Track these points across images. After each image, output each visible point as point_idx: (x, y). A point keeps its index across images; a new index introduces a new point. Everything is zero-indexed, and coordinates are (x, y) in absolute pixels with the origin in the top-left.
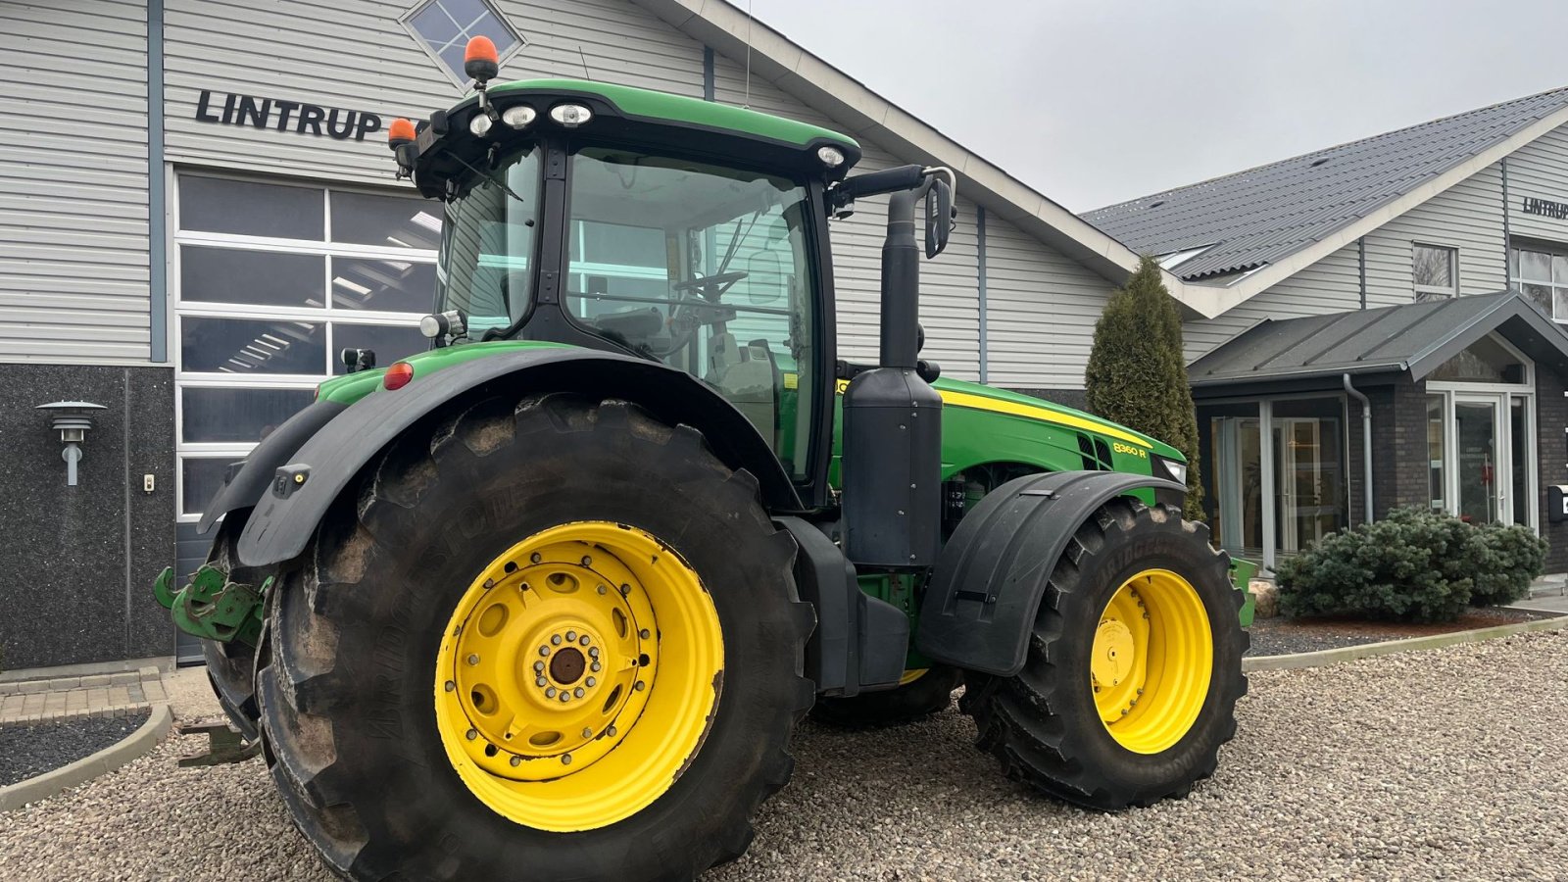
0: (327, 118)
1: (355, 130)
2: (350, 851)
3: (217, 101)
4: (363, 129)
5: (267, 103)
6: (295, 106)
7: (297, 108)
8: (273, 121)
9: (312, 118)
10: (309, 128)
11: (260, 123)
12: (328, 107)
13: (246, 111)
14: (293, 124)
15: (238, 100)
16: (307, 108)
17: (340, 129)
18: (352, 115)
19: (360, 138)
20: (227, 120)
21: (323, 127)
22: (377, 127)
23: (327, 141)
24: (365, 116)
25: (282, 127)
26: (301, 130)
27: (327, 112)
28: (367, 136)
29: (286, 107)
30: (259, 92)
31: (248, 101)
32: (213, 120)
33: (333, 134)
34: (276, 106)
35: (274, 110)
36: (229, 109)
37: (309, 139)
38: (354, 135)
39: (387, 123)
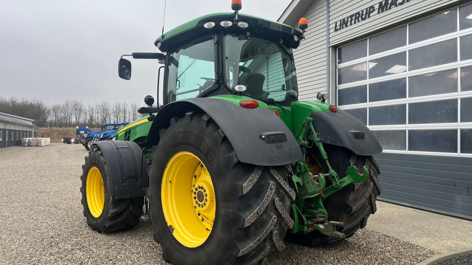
0: (361, 15)
1: (368, 15)
4: (370, 12)
6: (353, 16)
8: (349, 23)
9: (357, 17)
10: (356, 21)
11: (346, 26)
12: (362, 10)
13: (344, 23)
14: (353, 21)
15: (342, 21)
16: (356, 14)
18: (367, 9)
19: (369, 17)
20: (340, 29)
21: (360, 18)
22: (374, 10)
23: (362, 22)
24: (370, 8)
25: (351, 24)
26: (355, 23)
27: (361, 12)
28: (371, 15)
29: (351, 17)
30: (345, 16)
31: (344, 20)
32: (338, 30)
33: (362, 19)
34: (350, 18)
35: (350, 19)
36: (340, 25)
37: (356, 25)
38: (367, 17)
39: (377, 7)
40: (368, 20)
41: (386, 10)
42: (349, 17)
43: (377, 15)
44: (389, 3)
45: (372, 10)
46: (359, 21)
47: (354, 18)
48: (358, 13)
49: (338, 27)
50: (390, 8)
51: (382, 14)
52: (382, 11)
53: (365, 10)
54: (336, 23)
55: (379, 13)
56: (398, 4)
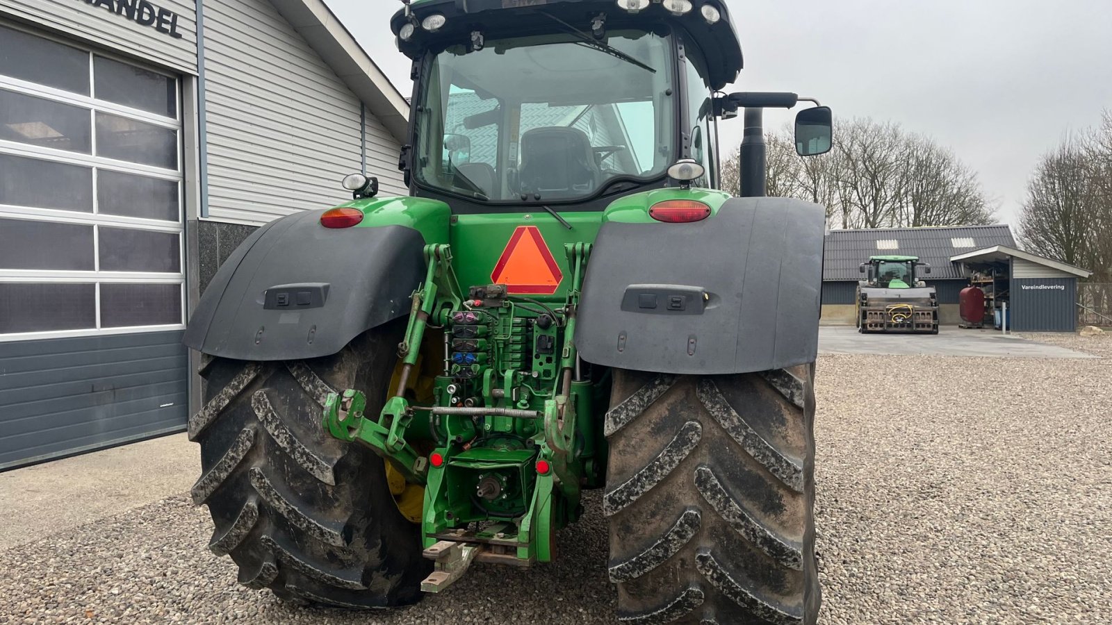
2: (796, 602)
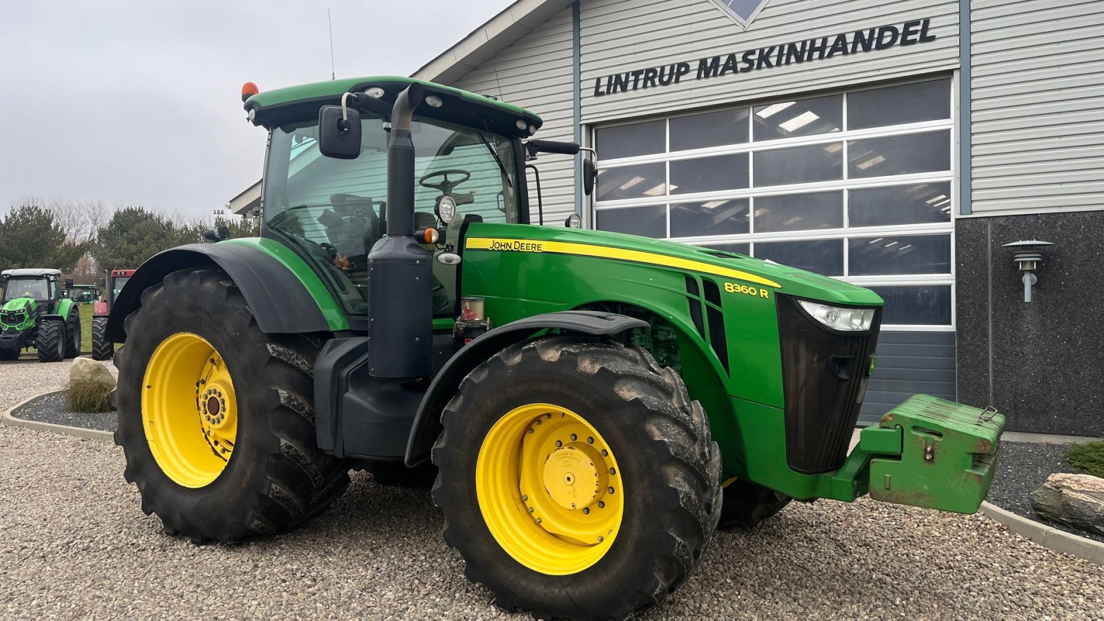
0: (658, 74)
1: (674, 77)
3: (604, 82)
4: (679, 74)
5: (627, 75)
6: (640, 72)
7: (642, 73)
8: (630, 85)
9: (651, 77)
10: (649, 84)
11: (624, 89)
12: (658, 67)
13: (618, 83)
14: (640, 84)
15: (614, 77)
16: (648, 71)
17: (665, 79)
18: (672, 67)
19: (677, 81)
20: (608, 92)
21: (657, 80)
22: (687, 71)
23: (660, 89)
24: (680, 65)
25: (635, 88)
26: (645, 86)
27: (659, 70)
28: (682, 78)
29: (636, 74)
30: (621, 70)
31: (618, 76)
32: (602, 94)
33: (663, 83)
35: (632, 78)
36: (609, 85)
37: (650, 90)
38: (673, 80)
39: (694, 66)
40: (673, 87)
41: (715, 75)
42: (631, 74)
43: (693, 82)
44: (721, 63)
45: (683, 69)
46: (653, 85)
47: (642, 76)
48: (653, 70)
49: (603, 89)
50: (722, 73)
51: (704, 82)
52: (707, 76)
53: (669, 67)
54: (599, 80)
55: (699, 77)
56: (739, 70)
